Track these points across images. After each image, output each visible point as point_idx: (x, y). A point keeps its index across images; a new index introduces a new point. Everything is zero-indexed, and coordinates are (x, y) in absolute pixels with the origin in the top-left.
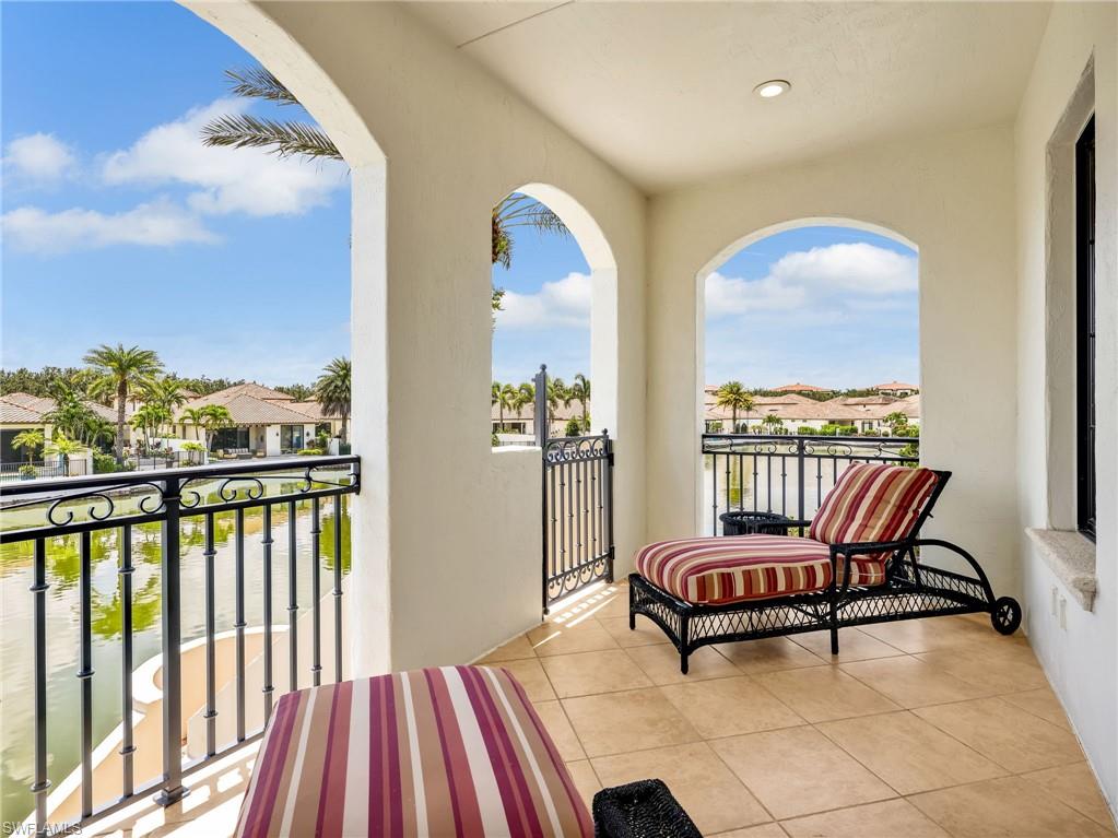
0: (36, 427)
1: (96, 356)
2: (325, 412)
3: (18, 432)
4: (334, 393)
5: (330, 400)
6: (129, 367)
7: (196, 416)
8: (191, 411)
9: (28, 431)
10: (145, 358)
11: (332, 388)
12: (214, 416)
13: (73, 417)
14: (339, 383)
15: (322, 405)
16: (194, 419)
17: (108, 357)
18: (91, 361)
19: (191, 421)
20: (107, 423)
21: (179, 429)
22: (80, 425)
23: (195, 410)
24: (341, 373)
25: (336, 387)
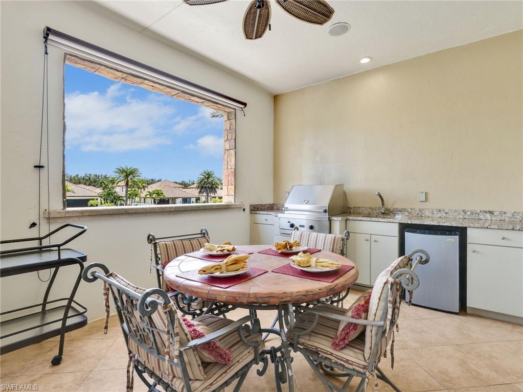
0: (96, 198)
1: (117, 170)
2: (200, 192)
3: (90, 199)
4: (204, 184)
5: (202, 188)
6: (130, 175)
7: (151, 194)
8: (149, 192)
9: (93, 199)
10: (135, 171)
11: (203, 182)
12: (158, 194)
13: (109, 194)
14: (206, 181)
15: (199, 190)
16: (150, 195)
17: (123, 171)
18: (116, 172)
19: (149, 196)
20: (121, 197)
21: (142, 199)
22: (112, 197)
23: (151, 191)
24: (207, 176)
25: (205, 182)
